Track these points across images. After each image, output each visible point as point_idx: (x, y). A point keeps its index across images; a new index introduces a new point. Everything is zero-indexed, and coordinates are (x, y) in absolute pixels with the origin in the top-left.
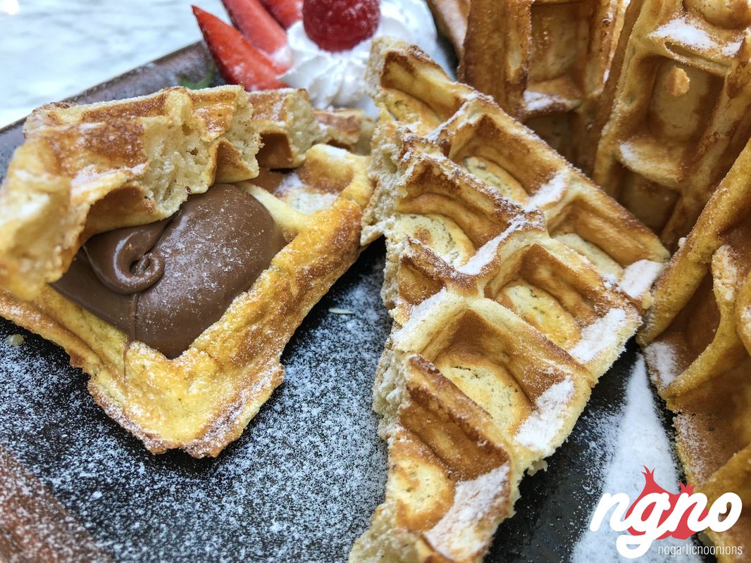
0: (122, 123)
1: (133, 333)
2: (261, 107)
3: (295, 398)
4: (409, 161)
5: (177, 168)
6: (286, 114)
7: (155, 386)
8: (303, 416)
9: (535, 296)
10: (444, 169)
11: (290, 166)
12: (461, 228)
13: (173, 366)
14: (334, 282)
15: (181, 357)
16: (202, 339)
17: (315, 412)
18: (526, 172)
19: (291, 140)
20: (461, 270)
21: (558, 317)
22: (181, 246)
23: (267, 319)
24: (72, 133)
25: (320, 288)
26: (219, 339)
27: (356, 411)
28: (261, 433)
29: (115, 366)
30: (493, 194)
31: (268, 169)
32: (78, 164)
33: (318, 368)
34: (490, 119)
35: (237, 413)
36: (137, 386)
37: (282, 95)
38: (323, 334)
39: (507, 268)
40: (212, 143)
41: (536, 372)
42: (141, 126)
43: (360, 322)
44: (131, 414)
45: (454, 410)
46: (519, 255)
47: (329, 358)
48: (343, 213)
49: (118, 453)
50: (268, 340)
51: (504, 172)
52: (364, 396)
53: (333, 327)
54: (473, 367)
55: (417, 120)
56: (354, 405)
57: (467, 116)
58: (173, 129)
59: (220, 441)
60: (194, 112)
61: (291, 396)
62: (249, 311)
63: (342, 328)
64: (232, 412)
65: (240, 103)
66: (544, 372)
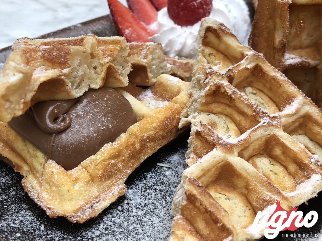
0: (61, 47)
1: (50, 155)
2: (135, 51)
3: (130, 205)
4: (208, 83)
5: (85, 73)
6: (148, 55)
7: (56, 183)
8: (133, 214)
9: (272, 165)
10: (227, 89)
11: (147, 85)
12: (235, 123)
13: (68, 174)
14: (161, 147)
15: (72, 170)
16: (85, 162)
17: (140, 213)
18: (279, 97)
19: (149, 70)
20: (226, 140)
21: (284, 177)
22: (81, 113)
23: (121, 159)
24: (36, 49)
25: (152, 149)
26: (94, 163)
27: (162, 216)
28: (108, 219)
29: (37, 172)
30: (253, 105)
31: (135, 85)
32: (36, 65)
33: (146, 192)
34: (260, 66)
35: (97, 204)
36: (48, 183)
37: (147, 46)
38: (152, 176)
39: (256, 145)
40: (105, 64)
41: (260, 199)
42: (70, 49)
43: (173, 172)
44: (42, 197)
45: (208, 206)
46: (264, 139)
47: (153, 188)
48: (171, 110)
49: (31, 219)
50: (119, 170)
51: (267, 97)
52: (168, 209)
53: (158, 173)
54: (227, 194)
55: (220, 65)
56: (162, 213)
57: (247, 64)
58: (85, 54)
59: (86, 216)
60: (98, 48)
61: (128, 204)
62: (111, 152)
63: (163, 174)
64: (94, 203)
65: (122, 46)
66: (264, 199)
